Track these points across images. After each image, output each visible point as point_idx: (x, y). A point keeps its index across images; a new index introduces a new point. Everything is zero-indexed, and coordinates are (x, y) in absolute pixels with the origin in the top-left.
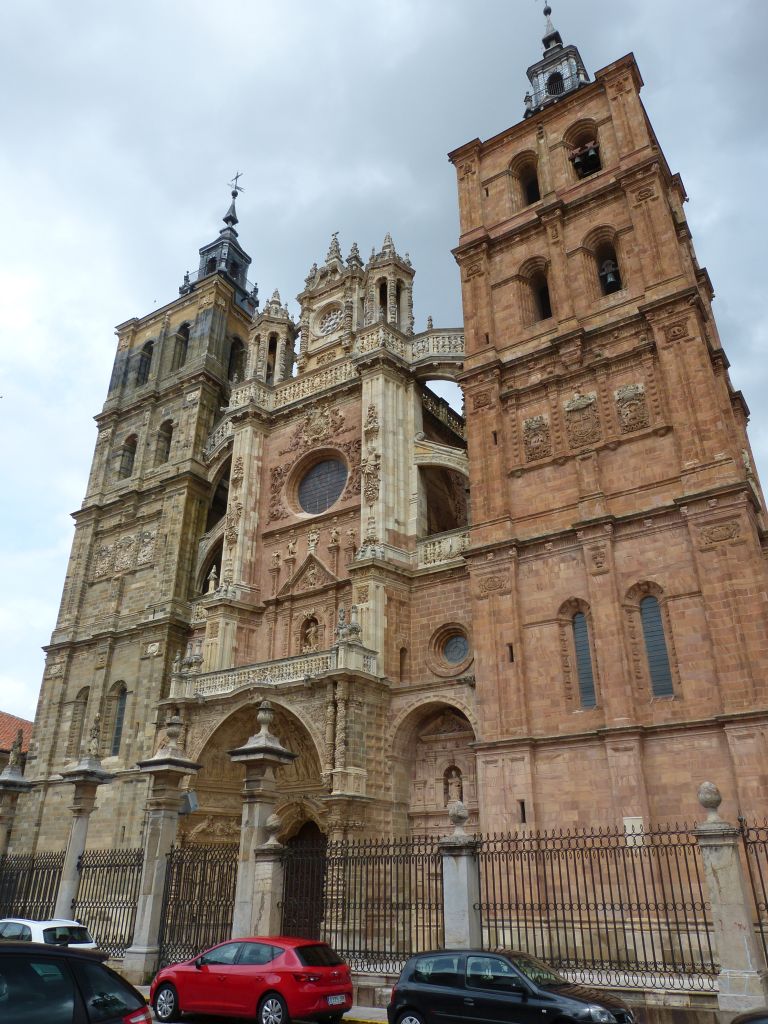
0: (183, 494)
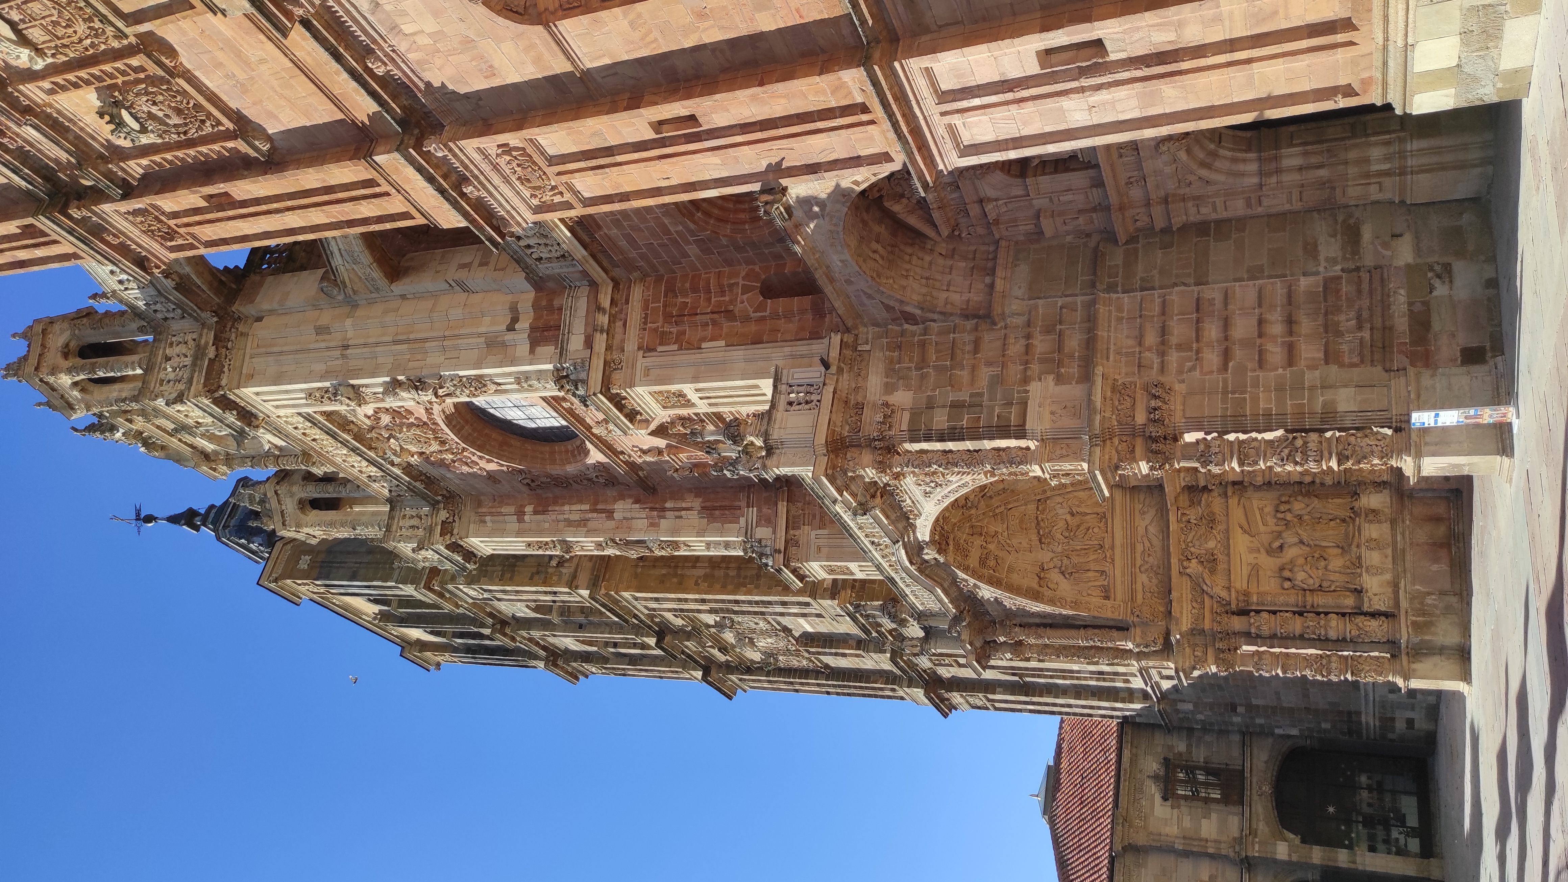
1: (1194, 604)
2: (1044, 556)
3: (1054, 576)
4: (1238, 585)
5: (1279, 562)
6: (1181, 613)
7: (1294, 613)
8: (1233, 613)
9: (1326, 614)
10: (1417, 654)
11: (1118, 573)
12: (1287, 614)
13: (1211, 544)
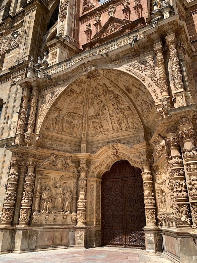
0: (35, 10)
1: (39, 156)
2: (64, 112)
3: (57, 114)
4: (45, 172)
5: (51, 186)
6: (38, 151)
7: (33, 189)
8: (35, 169)
9: (32, 200)
10: (12, 233)
11: (54, 134)
12: (33, 187)
13: (59, 165)
